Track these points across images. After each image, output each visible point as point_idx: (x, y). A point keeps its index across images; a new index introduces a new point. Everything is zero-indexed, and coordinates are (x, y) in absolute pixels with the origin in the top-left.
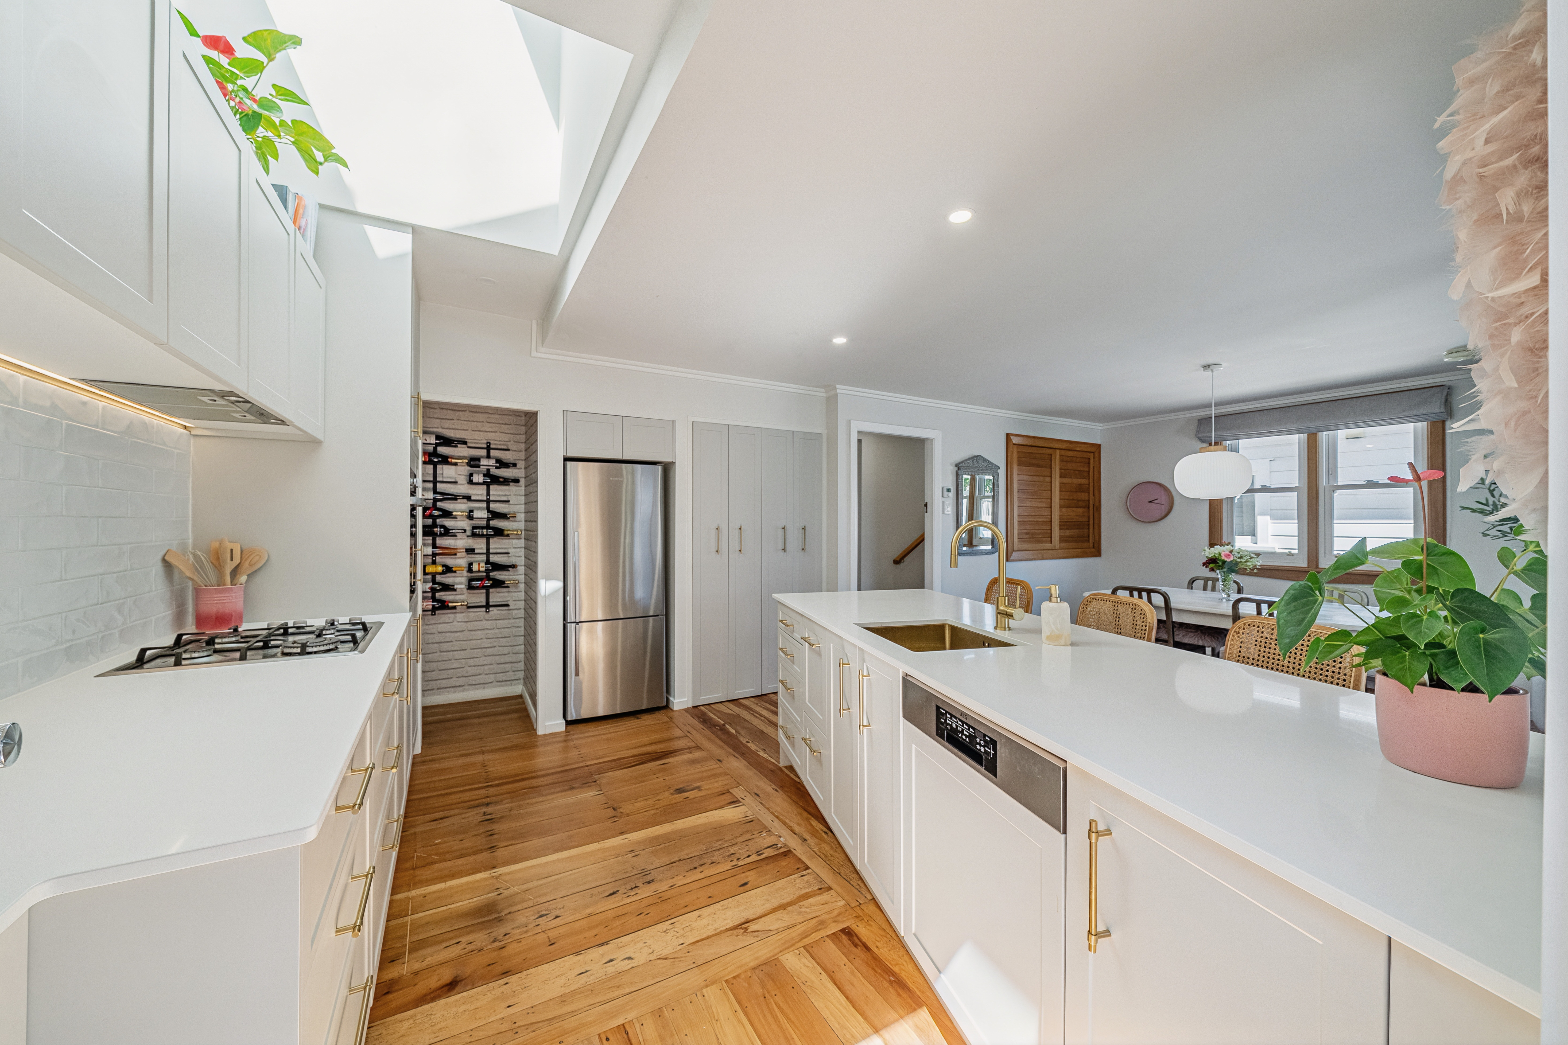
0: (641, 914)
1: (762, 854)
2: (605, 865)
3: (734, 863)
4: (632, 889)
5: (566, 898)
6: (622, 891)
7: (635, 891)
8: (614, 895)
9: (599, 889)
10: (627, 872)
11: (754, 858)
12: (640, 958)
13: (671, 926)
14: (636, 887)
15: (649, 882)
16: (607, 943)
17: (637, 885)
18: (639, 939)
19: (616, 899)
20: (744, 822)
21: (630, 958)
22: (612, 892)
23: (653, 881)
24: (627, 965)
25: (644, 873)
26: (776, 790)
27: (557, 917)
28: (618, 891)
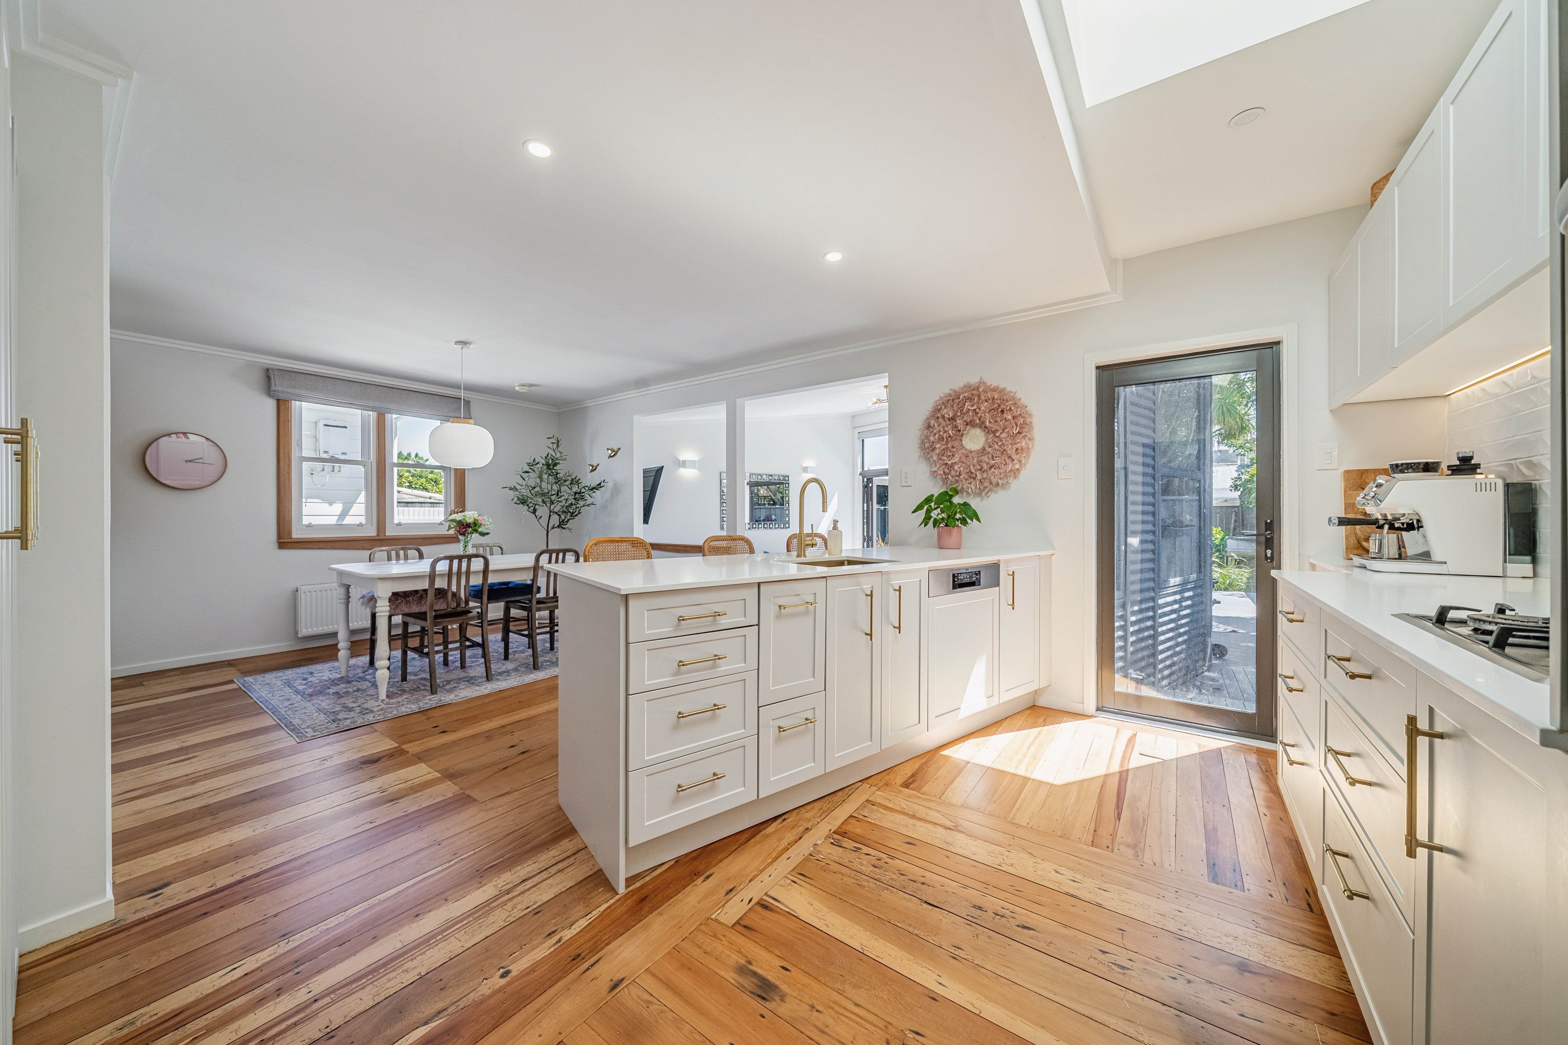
0: (1017, 890)
1: (855, 847)
2: (1003, 968)
3: (889, 860)
4: (1002, 916)
5: (1081, 966)
6: (1014, 922)
7: (1001, 911)
8: (1026, 925)
9: (1034, 943)
10: (989, 937)
11: (866, 850)
12: (1049, 867)
13: (1002, 865)
14: (997, 915)
15: (980, 908)
16: (1067, 894)
17: (994, 915)
18: (1038, 877)
19: (1028, 920)
20: (807, 880)
21: (1057, 872)
22: (1025, 931)
23: (974, 907)
24: (1062, 870)
25: (971, 921)
26: (708, 878)
27: (1104, 952)
28: (1018, 926)
